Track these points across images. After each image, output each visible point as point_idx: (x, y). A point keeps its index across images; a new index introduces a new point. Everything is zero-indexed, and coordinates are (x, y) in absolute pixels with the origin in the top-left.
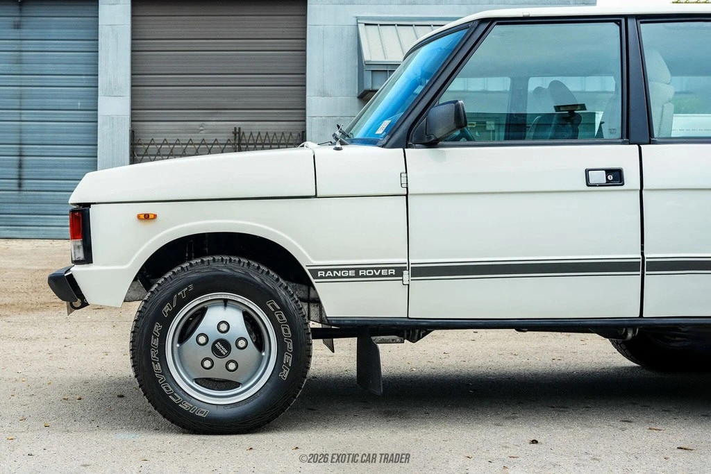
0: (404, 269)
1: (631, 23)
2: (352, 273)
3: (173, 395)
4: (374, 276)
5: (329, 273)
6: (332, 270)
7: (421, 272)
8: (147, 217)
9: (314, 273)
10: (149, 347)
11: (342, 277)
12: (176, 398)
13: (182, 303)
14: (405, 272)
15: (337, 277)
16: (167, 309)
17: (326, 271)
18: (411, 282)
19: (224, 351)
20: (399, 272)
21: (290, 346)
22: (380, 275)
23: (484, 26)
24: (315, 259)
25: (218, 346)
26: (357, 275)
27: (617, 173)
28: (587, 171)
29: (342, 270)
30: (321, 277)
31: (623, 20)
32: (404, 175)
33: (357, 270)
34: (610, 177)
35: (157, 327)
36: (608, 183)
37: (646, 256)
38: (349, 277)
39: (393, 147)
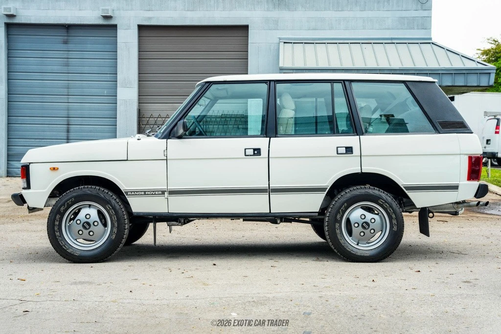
0: (165, 191)
1: (272, 83)
2: (143, 193)
3: (64, 246)
4: (152, 194)
5: (133, 193)
6: (134, 192)
7: (172, 193)
8: (54, 169)
9: (127, 193)
10: (54, 225)
11: (139, 195)
12: (65, 247)
13: (69, 206)
14: (166, 193)
15: (136, 195)
16: (62, 209)
17: (131, 192)
18: (169, 197)
19: (88, 227)
20: (163, 192)
21: (116, 225)
22: (155, 194)
23: (207, 84)
24: (126, 187)
25: (85, 224)
26: (145, 194)
27: (258, 150)
28: (245, 149)
29: (138, 192)
30: (130, 195)
31: (269, 82)
32: (165, 151)
33: (145, 192)
34: (256, 152)
35: (58, 217)
36: (254, 154)
37: (270, 186)
38: (141, 195)
39: (163, 138)
